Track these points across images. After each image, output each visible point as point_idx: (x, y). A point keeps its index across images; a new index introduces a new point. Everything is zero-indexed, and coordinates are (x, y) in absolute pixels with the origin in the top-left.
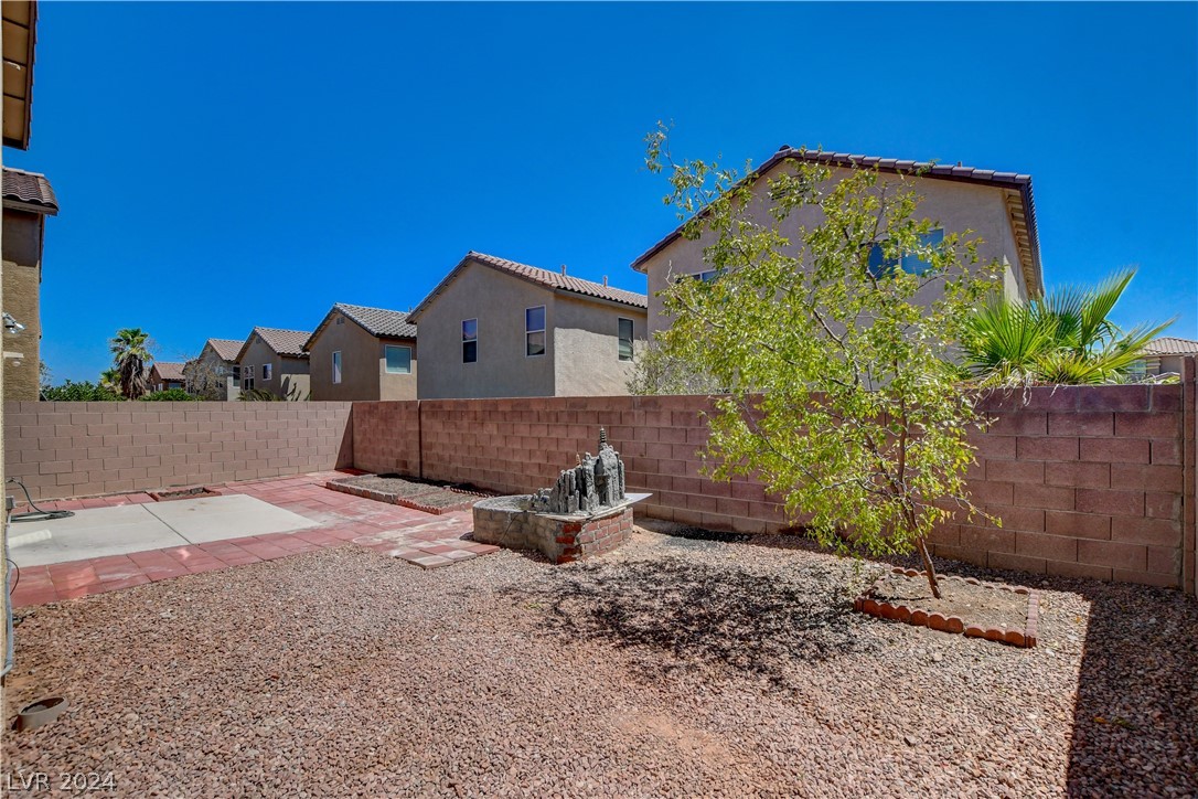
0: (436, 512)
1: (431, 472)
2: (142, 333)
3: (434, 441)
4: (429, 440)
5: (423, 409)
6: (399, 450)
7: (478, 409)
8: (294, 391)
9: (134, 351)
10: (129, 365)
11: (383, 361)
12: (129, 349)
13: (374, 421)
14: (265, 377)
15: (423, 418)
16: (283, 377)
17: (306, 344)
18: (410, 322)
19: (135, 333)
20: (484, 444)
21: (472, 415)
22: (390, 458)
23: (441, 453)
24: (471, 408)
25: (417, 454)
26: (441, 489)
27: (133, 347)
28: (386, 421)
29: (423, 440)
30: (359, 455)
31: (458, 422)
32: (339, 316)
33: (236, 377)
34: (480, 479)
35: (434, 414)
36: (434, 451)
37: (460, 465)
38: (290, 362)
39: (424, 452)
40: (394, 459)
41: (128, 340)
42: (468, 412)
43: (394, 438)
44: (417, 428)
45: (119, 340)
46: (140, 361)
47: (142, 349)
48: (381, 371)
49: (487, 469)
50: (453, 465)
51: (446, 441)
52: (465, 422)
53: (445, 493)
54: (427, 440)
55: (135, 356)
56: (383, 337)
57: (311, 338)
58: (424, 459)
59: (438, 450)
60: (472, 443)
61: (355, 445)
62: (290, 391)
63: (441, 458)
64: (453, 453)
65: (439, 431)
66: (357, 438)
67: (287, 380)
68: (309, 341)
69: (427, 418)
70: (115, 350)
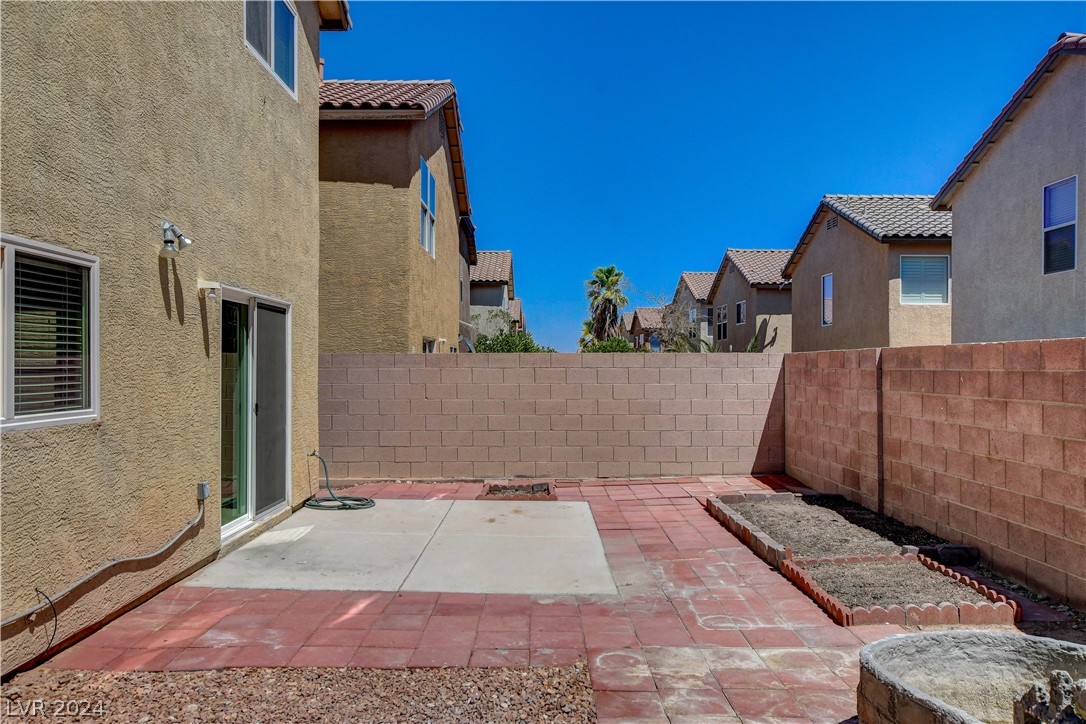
0: (838, 619)
1: (897, 503)
2: (616, 271)
3: (905, 438)
4: (896, 435)
5: (886, 367)
6: (847, 451)
7: (995, 367)
8: (774, 339)
9: (609, 295)
10: (603, 311)
11: (896, 285)
12: (605, 293)
13: (812, 389)
14: (739, 321)
15: (886, 387)
16: (760, 319)
17: (787, 267)
18: (939, 206)
19: (609, 272)
20: (1008, 456)
21: (981, 383)
22: (834, 465)
23: (917, 466)
24: (979, 366)
25: (873, 461)
26: (897, 550)
27: (608, 289)
28: (829, 391)
29: (886, 433)
30: (793, 451)
31: (952, 398)
32: (831, 216)
33: (710, 323)
34: (1000, 544)
35: (905, 380)
36: (905, 460)
37: (953, 500)
38: (770, 296)
39: (887, 459)
40: (840, 467)
41: (602, 281)
42: (972, 375)
43: (840, 425)
44: (874, 408)
45: (594, 282)
46: (615, 306)
47: (616, 291)
48: (891, 302)
49: (1016, 520)
50: (941, 497)
51: (927, 440)
52: (966, 399)
53: (899, 564)
54: (893, 434)
55: (610, 301)
56: (895, 242)
57: (793, 257)
58: (887, 476)
59: (911, 459)
60: (981, 452)
61: (788, 433)
62: (768, 339)
63: (917, 477)
64: (940, 470)
65: (915, 416)
66: (790, 419)
67: (765, 323)
68: (791, 262)
69: (893, 384)
70: (591, 295)
